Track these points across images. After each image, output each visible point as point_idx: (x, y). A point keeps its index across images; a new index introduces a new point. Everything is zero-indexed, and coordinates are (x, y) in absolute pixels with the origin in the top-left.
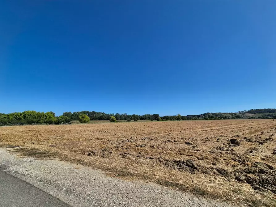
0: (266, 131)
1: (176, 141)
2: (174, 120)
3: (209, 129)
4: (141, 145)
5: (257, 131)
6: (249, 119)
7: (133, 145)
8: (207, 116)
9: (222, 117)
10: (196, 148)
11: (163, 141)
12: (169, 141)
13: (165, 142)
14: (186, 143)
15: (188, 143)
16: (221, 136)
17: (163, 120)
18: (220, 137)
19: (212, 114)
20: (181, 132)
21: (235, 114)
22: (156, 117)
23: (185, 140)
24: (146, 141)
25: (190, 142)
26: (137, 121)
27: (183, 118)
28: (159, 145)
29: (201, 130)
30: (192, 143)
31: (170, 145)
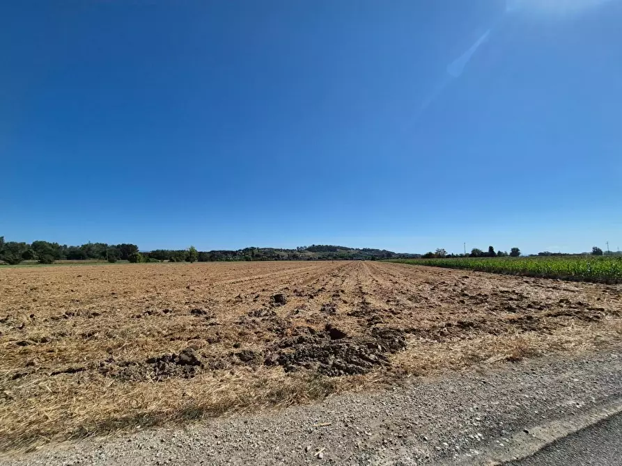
0: (321, 278)
1: (170, 309)
2: (178, 261)
3: (247, 278)
4: (43, 336)
5: (312, 278)
6: (308, 260)
7: (7, 343)
8: (250, 254)
9: (273, 257)
10: (212, 320)
11: (132, 315)
12: (150, 313)
13: (139, 317)
14: (193, 312)
15: (197, 312)
16: (264, 290)
17: (148, 261)
18: (261, 293)
19: (258, 249)
20: (188, 288)
21: (292, 251)
22: (127, 253)
23: (193, 306)
24: (70, 321)
25: (201, 309)
26: (50, 262)
27: (202, 257)
28: (115, 327)
29: (233, 281)
30: (205, 310)
31: (149, 323)
